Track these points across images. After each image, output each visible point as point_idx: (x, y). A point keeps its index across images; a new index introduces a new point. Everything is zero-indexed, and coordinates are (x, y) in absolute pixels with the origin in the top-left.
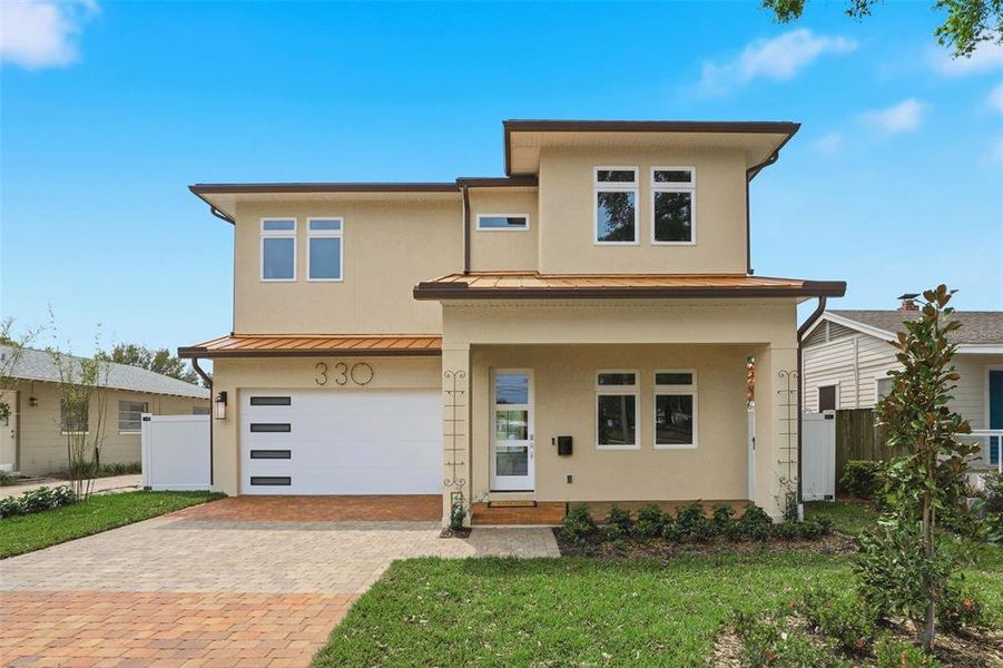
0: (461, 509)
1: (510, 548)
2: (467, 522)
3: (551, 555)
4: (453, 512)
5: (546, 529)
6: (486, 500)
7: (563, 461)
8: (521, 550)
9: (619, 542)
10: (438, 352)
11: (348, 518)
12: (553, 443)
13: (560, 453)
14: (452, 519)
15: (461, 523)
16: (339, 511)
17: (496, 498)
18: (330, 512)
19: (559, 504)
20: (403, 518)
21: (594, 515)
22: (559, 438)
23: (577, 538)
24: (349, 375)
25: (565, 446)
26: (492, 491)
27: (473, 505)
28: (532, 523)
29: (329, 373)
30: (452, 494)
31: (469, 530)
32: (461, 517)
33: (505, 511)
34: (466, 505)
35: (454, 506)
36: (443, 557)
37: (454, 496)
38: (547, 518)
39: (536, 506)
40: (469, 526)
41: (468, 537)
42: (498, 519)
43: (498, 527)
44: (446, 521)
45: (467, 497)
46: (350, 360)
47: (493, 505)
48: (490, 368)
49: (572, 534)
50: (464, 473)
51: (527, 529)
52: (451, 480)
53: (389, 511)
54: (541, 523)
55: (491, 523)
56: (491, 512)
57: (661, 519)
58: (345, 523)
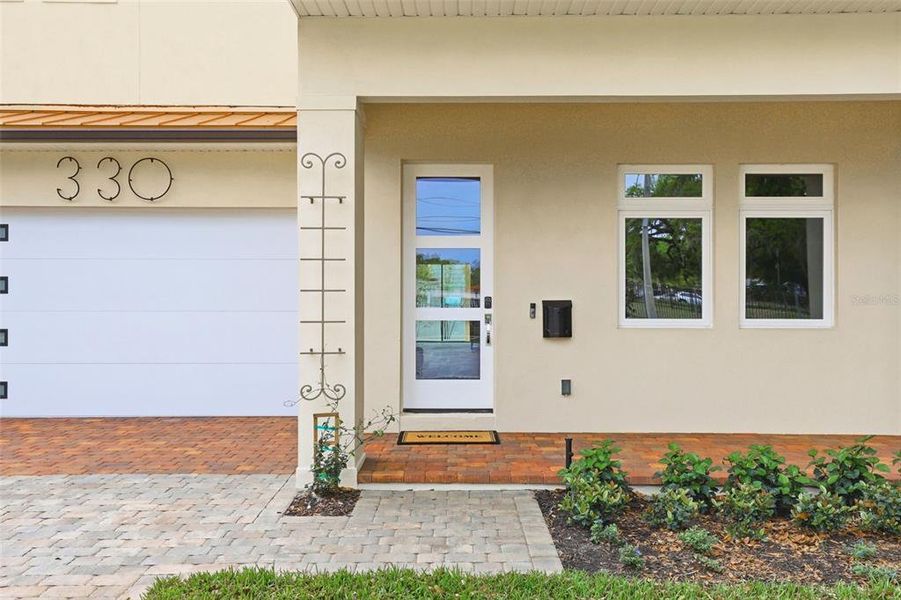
0: (336, 450)
1: (440, 546)
2: (348, 479)
3: (540, 568)
4: (318, 458)
5: (521, 494)
6: (394, 428)
7: (557, 347)
8: (467, 548)
9: (696, 534)
10: (291, 135)
11: (103, 466)
12: (533, 315)
13: (546, 335)
14: (317, 472)
15: (337, 481)
16: (88, 451)
17: (412, 424)
18: (69, 452)
19: (548, 438)
20: (214, 468)
21: (625, 462)
22: (546, 304)
23: (597, 523)
24: (123, 179)
25: (558, 320)
26: (407, 411)
27: (361, 440)
28: (491, 481)
29: (82, 178)
30: (316, 417)
31: (354, 495)
32: (336, 467)
33: (434, 453)
34: (348, 442)
35: (321, 445)
36: (281, 568)
37: (321, 421)
38: (524, 470)
39: (497, 442)
40: (355, 487)
41: (347, 512)
42: (419, 472)
43: (418, 488)
44: (304, 476)
45: (349, 422)
46: (128, 150)
47: (408, 439)
48: (404, 162)
49: (585, 512)
50: (343, 373)
51: (482, 495)
52: (316, 387)
53: (193, 452)
54: (510, 481)
55: (403, 481)
56: (402, 454)
57: (784, 479)
58: (88, 478)
